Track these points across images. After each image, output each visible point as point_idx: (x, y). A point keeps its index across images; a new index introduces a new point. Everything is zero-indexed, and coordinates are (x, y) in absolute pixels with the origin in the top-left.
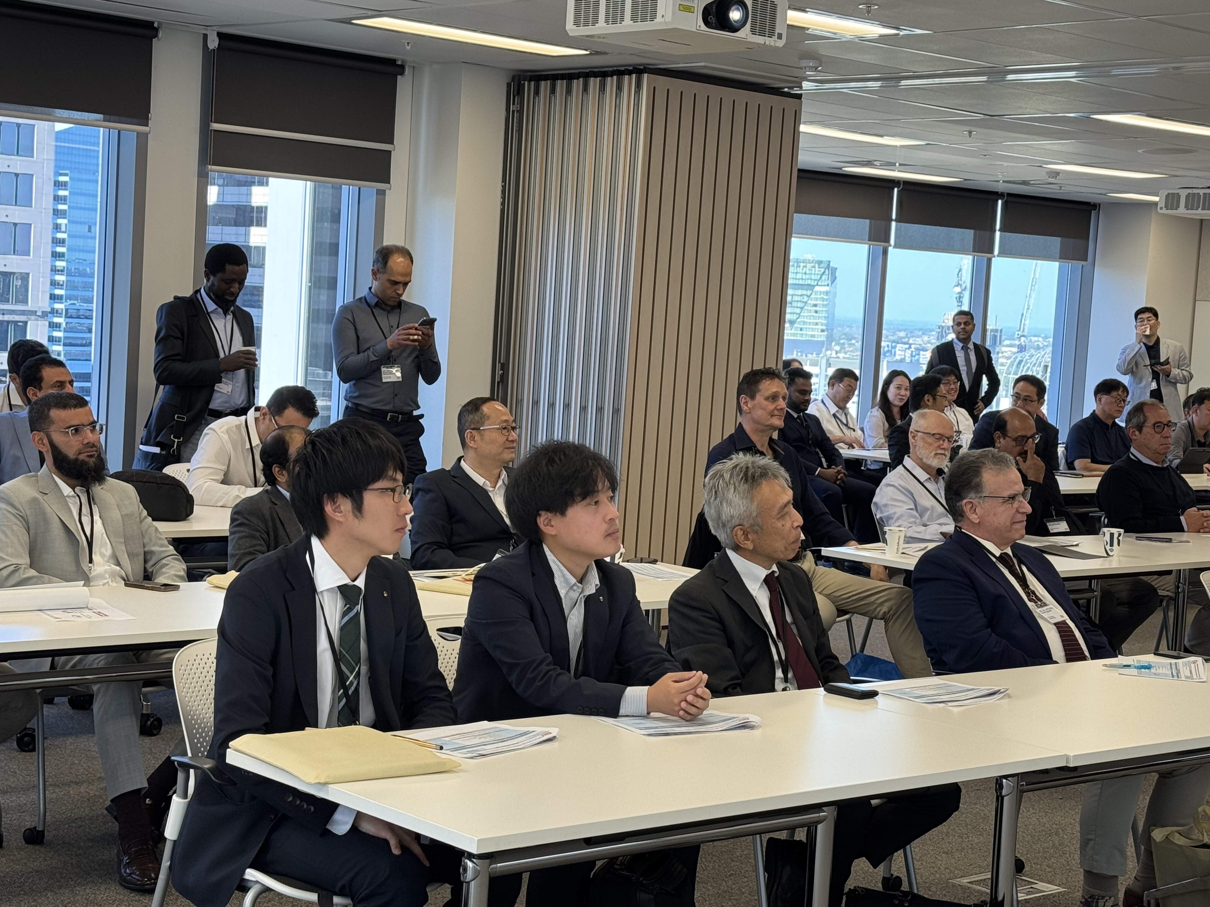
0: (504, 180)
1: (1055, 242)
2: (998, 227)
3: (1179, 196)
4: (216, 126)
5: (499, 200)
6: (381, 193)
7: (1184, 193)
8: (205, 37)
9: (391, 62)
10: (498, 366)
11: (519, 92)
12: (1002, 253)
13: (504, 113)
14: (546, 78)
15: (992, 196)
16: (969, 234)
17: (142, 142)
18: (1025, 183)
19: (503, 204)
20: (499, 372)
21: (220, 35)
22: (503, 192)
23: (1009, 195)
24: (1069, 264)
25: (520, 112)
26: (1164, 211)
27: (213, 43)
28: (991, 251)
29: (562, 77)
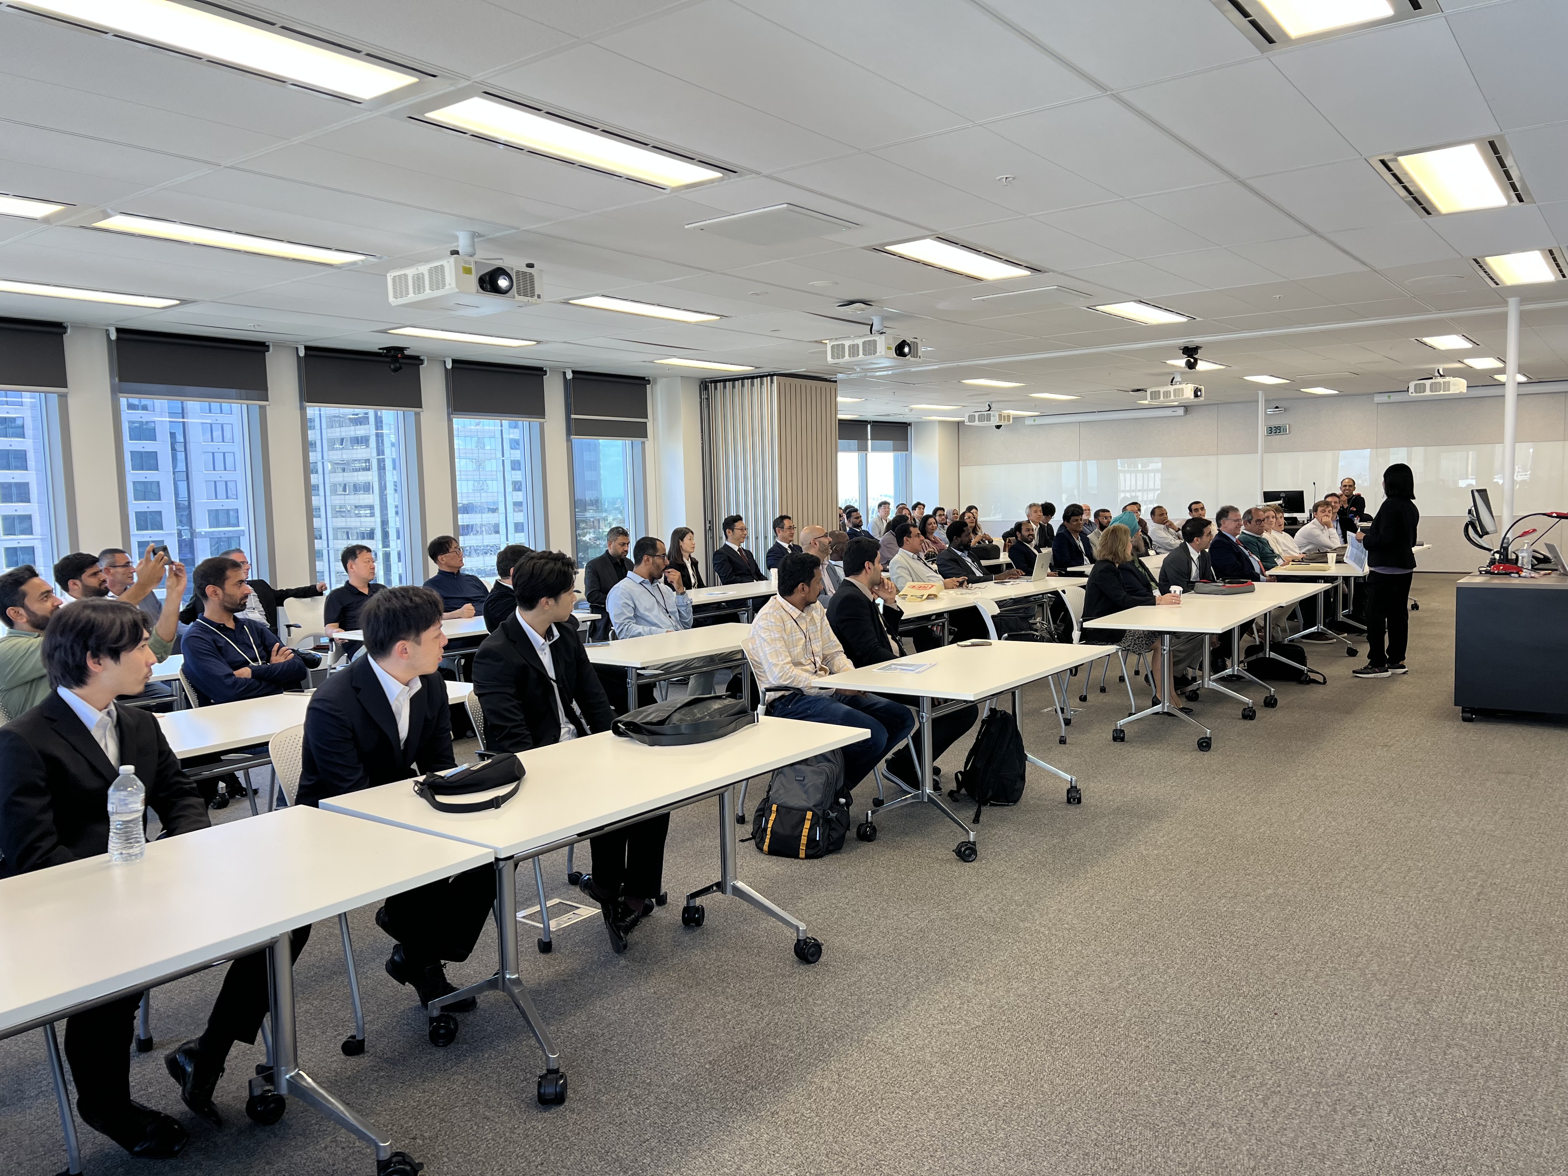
0: (702, 432)
1: (890, 443)
2: (869, 437)
3: (975, 416)
4: (573, 416)
5: (700, 442)
6: (643, 443)
7: (977, 414)
8: (564, 373)
9: (643, 378)
10: (708, 523)
11: (706, 388)
12: (873, 450)
13: (699, 400)
14: (720, 381)
15: (864, 423)
16: (854, 443)
17: (542, 426)
18: (888, 415)
19: (702, 444)
20: (708, 525)
21: (573, 372)
22: (702, 438)
23: (873, 422)
24: (899, 453)
25: (708, 399)
26: (968, 424)
27: (569, 376)
28: (866, 450)
29: (729, 380)
